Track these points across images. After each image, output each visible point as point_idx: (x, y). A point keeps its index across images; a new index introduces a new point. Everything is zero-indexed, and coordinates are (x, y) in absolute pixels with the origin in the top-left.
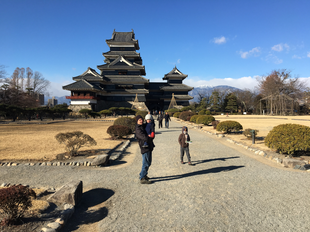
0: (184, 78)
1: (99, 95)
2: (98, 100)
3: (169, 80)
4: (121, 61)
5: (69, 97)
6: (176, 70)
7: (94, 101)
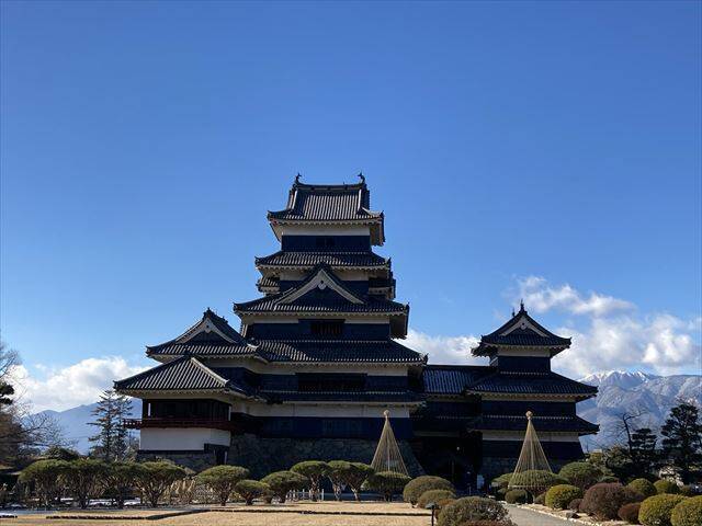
0: (556, 350)
1: (242, 413)
4: (322, 287)
5: (133, 421)
6: (523, 320)
7: (222, 438)
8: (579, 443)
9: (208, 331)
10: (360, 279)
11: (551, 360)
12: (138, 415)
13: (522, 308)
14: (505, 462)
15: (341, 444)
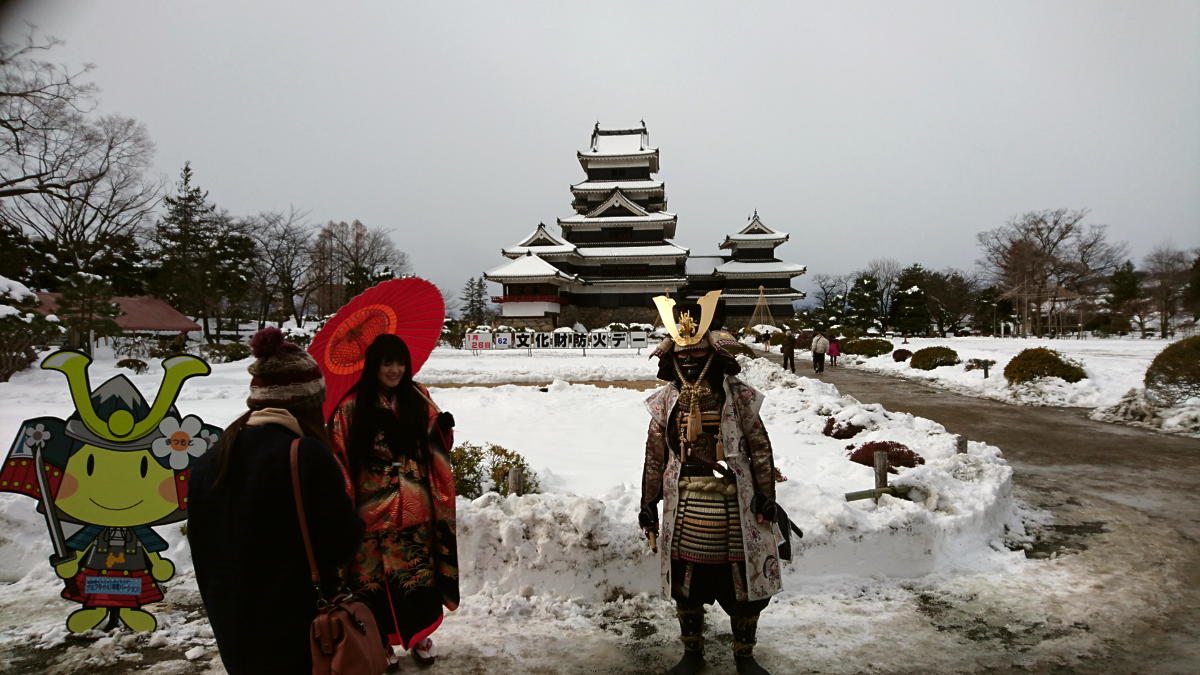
0: (777, 243)
1: (566, 292)
2: (563, 305)
3: (739, 249)
4: (617, 205)
5: (497, 298)
6: (756, 223)
7: (555, 308)
8: (791, 306)
9: (541, 238)
10: (643, 198)
11: (775, 250)
12: (501, 294)
13: (756, 213)
14: (740, 319)
15: (631, 310)
